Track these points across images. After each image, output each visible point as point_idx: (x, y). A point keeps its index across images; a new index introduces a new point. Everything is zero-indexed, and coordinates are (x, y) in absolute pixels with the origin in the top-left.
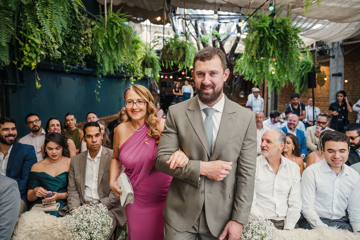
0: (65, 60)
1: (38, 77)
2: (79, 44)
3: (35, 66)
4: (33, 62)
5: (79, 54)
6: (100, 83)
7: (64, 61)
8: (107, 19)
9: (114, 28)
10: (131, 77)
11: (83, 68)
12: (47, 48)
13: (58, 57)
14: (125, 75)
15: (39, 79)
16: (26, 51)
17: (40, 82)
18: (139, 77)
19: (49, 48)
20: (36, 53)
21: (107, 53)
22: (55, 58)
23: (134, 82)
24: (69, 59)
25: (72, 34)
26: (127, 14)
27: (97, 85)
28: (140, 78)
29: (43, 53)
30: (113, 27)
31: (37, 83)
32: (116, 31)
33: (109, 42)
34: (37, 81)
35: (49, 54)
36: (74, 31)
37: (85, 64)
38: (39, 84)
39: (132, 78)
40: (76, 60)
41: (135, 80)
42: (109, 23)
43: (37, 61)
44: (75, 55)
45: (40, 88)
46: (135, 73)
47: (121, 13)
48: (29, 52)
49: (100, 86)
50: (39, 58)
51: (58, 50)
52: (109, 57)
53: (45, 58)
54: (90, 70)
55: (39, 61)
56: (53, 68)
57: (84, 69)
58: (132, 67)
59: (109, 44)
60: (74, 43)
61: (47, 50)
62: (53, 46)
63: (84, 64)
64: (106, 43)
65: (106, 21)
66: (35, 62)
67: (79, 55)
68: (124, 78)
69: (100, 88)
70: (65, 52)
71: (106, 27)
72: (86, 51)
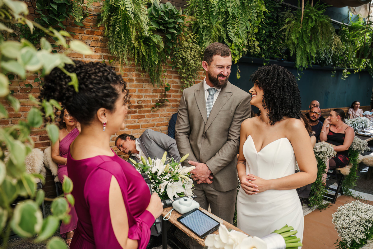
0: (265, 55)
1: (239, 70)
2: (280, 39)
3: (238, 61)
4: (236, 58)
5: (278, 48)
6: (300, 76)
7: (263, 56)
8: (304, 13)
9: (309, 22)
10: (345, 69)
11: (283, 61)
12: (249, 45)
13: (257, 52)
14: (334, 67)
15: (239, 71)
16: (232, 49)
17: (240, 74)
18: (356, 69)
19: (251, 45)
20: (239, 50)
21: (300, 47)
22: (255, 53)
23: (347, 75)
24: (269, 54)
25: (273, 31)
26: (326, 5)
27: (297, 78)
28: (358, 71)
29: (245, 49)
30: (308, 20)
31: (238, 75)
32: (311, 25)
33: (303, 36)
34: (238, 72)
35: (249, 50)
36: (276, 28)
37: (286, 57)
38: (239, 75)
39: (345, 71)
40: (275, 54)
41: (349, 73)
42: (305, 17)
43: (239, 57)
44: (275, 50)
45: (240, 78)
46: (351, 65)
47: (320, 4)
48: (234, 50)
49: (299, 78)
50: (241, 54)
51: (258, 45)
52: (302, 50)
53: (246, 53)
54: (290, 62)
55: (241, 57)
56: (252, 62)
57: (285, 62)
58: (346, 59)
59: (303, 38)
60: (275, 39)
61: (248, 47)
62: (254, 44)
63: (284, 57)
64: (300, 37)
65: (303, 15)
66: (238, 57)
67: (278, 50)
68: (334, 71)
69: (299, 81)
70: (264, 47)
71: (302, 21)
72: (286, 45)
